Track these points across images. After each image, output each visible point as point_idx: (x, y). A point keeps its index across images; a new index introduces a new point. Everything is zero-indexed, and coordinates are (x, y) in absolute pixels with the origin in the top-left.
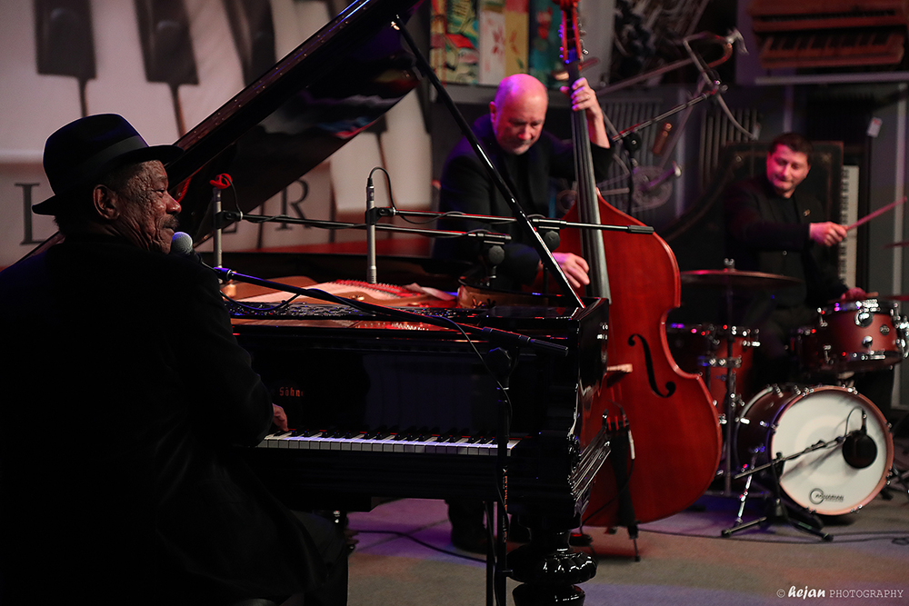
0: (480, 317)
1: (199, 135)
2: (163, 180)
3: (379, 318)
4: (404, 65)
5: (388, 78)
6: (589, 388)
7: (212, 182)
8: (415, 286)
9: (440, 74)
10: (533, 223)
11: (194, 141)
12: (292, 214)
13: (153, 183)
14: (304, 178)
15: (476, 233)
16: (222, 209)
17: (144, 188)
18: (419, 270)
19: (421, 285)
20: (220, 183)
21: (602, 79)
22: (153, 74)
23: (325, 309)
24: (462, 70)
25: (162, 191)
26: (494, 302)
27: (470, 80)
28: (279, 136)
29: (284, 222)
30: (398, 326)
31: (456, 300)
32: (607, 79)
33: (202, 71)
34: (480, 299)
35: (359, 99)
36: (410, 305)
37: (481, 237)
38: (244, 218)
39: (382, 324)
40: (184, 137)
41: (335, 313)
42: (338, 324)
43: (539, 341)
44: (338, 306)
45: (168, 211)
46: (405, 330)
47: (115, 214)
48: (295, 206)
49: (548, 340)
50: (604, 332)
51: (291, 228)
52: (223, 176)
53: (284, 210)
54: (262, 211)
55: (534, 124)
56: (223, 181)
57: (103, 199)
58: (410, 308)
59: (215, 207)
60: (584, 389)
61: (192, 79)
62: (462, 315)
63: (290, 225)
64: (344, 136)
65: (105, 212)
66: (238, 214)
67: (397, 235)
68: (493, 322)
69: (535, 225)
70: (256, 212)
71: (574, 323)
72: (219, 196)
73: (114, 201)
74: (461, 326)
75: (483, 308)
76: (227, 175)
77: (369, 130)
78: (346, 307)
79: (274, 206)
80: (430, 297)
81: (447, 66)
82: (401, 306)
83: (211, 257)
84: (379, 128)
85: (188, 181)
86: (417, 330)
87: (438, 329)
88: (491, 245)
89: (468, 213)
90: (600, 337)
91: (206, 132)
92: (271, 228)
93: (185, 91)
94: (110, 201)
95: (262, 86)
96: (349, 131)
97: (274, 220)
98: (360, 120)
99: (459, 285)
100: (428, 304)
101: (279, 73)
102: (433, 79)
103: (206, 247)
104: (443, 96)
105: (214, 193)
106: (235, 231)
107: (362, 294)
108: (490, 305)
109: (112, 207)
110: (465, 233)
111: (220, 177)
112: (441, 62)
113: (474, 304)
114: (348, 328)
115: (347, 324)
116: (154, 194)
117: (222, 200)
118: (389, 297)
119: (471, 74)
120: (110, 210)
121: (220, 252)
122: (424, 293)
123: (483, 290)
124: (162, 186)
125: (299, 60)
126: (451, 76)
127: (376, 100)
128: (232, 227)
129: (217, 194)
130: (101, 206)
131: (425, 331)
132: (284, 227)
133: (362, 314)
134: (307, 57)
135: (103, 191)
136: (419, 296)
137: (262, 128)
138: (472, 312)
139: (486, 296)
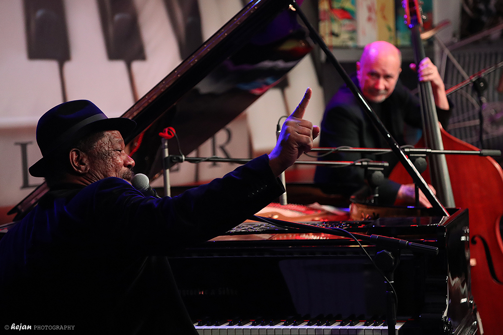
0: (367, 226)
1: (150, 99)
2: (120, 143)
3: (291, 231)
4: (300, 36)
5: (289, 46)
6: (457, 279)
7: (161, 134)
8: (316, 205)
9: (327, 41)
10: (405, 153)
11: (146, 105)
12: (220, 154)
13: (112, 145)
14: (229, 126)
15: (361, 162)
16: (169, 154)
17: (107, 149)
18: (318, 192)
19: (321, 204)
20: (167, 135)
21: (454, 35)
22: (113, 54)
23: (249, 226)
24: (345, 36)
25: (120, 151)
26: (378, 215)
27: (350, 44)
28: (211, 95)
29: (215, 161)
30: (305, 237)
31: (348, 215)
32: (458, 36)
33: (149, 50)
34: (367, 213)
35: (268, 64)
36: (313, 220)
37: (365, 165)
38: (185, 160)
39: (293, 236)
40: (137, 103)
41: (258, 229)
42: (259, 237)
43: (415, 244)
44: (259, 223)
45: (125, 165)
46: (310, 240)
47: (86, 169)
48: (222, 148)
49: (422, 242)
50: (466, 235)
51: (219, 166)
52: (169, 129)
53: (214, 152)
54: (198, 154)
55: (387, 77)
56: (169, 133)
57: (77, 159)
58: (313, 222)
59: (163, 153)
60: (453, 279)
61: (141, 55)
62: (354, 226)
63: (219, 163)
64: (257, 92)
65: (79, 168)
66: (181, 157)
67: (301, 167)
68: (377, 230)
69: (407, 154)
70: (193, 155)
71: (441, 228)
72: (166, 144)
73: (85, 160)
74: (354, 235)
75: (369, 220)
76: (171, 128)
77: (276, 87)
78: (265, 224)
79: (206, 150)
80: (328, 213)
81: (333, 34)
82: (307, 221)
83: (162, 190)
84: (283, 85)
85: (141, 135)
86: (319, 240)
87: (336, 237)
88: (373, 171)
89: (354, 147)
90: (463, 238)
91: (155, 97)
92: (205, 166)
93: (136, 66)
94: (82, 159)
95: (195, 59)
96: (260, 89)
97: (208, 160)
98: (269, 80)
99: (350, 203)
100: (327, 218)
101: (207, 49)
102: (322, 46)
103: (158, 182)
104: (330, 58)
105: (163, 142)
106: (177, 170)
107: (276, 213)
108: (375, 217)
109: (84, 164)
110: (353, 163)
111: (167, 129)
112: (327, 31)
113: (362, 217)
114: (267, 240)
115: (266, 237)
116: (113, 153)
117: (169, 147)
118: (296, 214)
119: (352, 39)
120: (83, 167)
121: (169, 187)
122: (323, 210)
123: (369, 205)
124: (119, 147)
125: (222, 38)
126: (335, 42)
127: (281, 64)
128: (175, 167)
129: (164, 143)
130: (76, 164)
131: (326, 239)
132: (214, 165)
133: (277, 228)
134: (227, 36)
135: (77, 153)
136: (320, 213)
137: (197, 91)
138: (361, 223)
139: (371, 211)
